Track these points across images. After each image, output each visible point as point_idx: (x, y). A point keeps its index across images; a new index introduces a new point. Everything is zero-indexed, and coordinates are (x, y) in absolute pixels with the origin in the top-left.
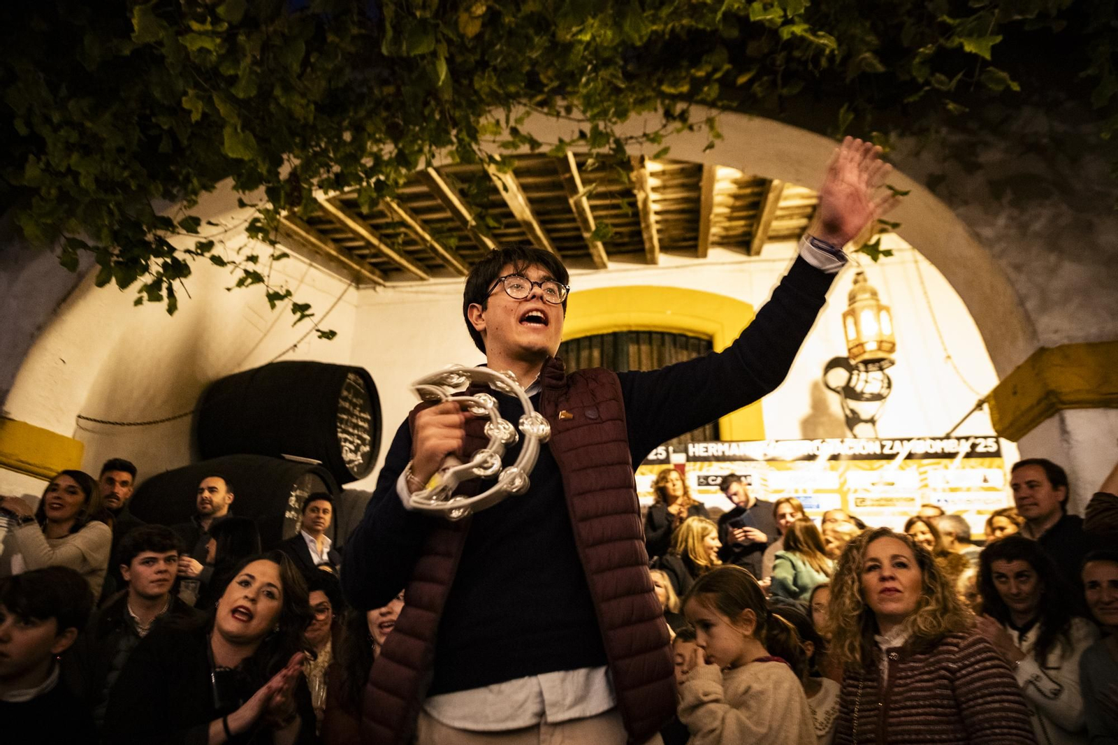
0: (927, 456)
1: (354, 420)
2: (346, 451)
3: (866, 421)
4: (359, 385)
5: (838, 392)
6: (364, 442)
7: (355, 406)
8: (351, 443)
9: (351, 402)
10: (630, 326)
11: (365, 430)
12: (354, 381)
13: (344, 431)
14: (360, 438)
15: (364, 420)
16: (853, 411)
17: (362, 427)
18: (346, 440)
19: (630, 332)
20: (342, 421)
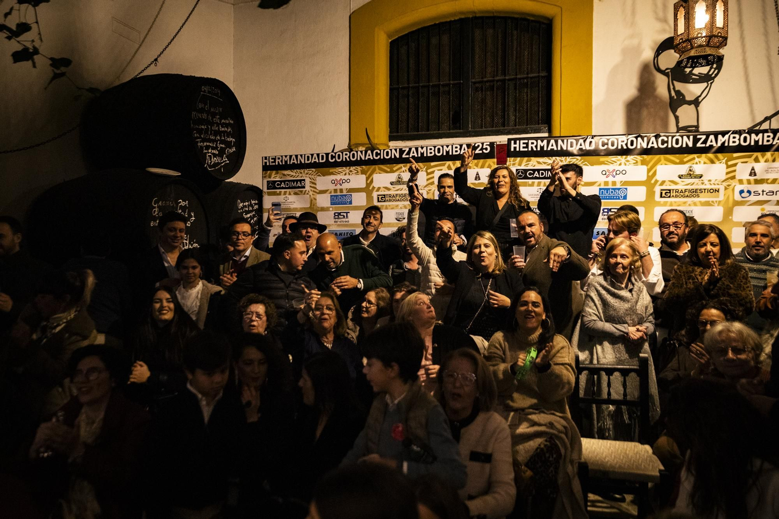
0: (739, 149)
1: (215, 128)
2: (210, 156)
3: (689, 103)
4: (216, 95)
5: (666, 75)
6: (229, 145)
7: (214, 115)
8: (213, 148)
9: (208, 112)
10: (474, 12)
11: (229, 135)
12: (209, 92)
13: (203, 141)
14: (222, 142)
15: (227, 125)
16: (678, 93)
17: (224, 132)
18: (207, 147)
19: (476, 18)
20: (200, 131)
